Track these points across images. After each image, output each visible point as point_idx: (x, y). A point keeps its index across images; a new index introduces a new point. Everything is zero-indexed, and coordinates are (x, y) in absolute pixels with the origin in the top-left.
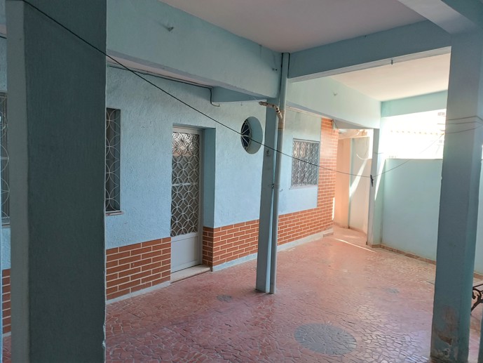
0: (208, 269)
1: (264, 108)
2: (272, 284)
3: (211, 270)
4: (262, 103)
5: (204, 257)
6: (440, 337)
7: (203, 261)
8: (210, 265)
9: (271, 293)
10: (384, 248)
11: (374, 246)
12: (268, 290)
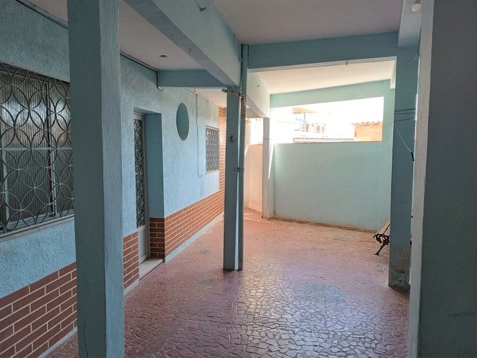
0: (161, 260)
1: (226, 94)
2: (241, 260)
3: (164, 262)
4: (225, 91)
5: (152, 250)
6: (396, 270)
7: (151, 254)
8: (163, 257)
9: (240, 269)
10: (277, 219)
11: (270, 219)
12: (237, 267)
